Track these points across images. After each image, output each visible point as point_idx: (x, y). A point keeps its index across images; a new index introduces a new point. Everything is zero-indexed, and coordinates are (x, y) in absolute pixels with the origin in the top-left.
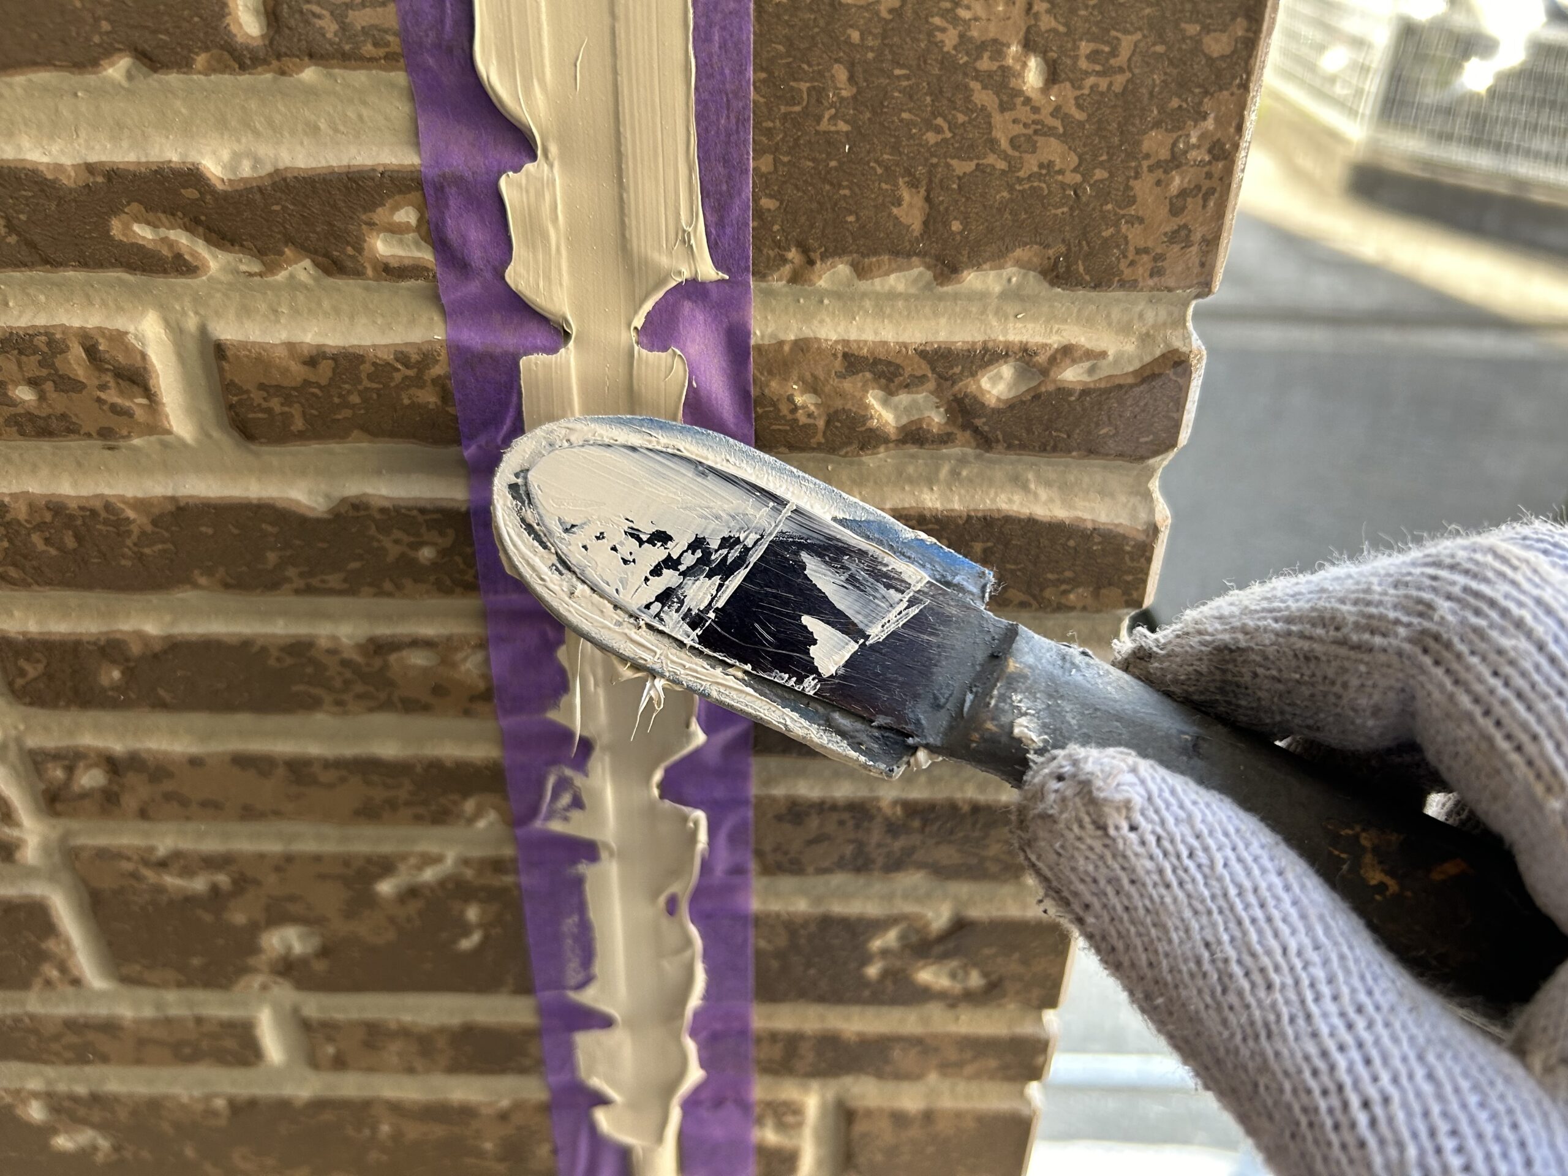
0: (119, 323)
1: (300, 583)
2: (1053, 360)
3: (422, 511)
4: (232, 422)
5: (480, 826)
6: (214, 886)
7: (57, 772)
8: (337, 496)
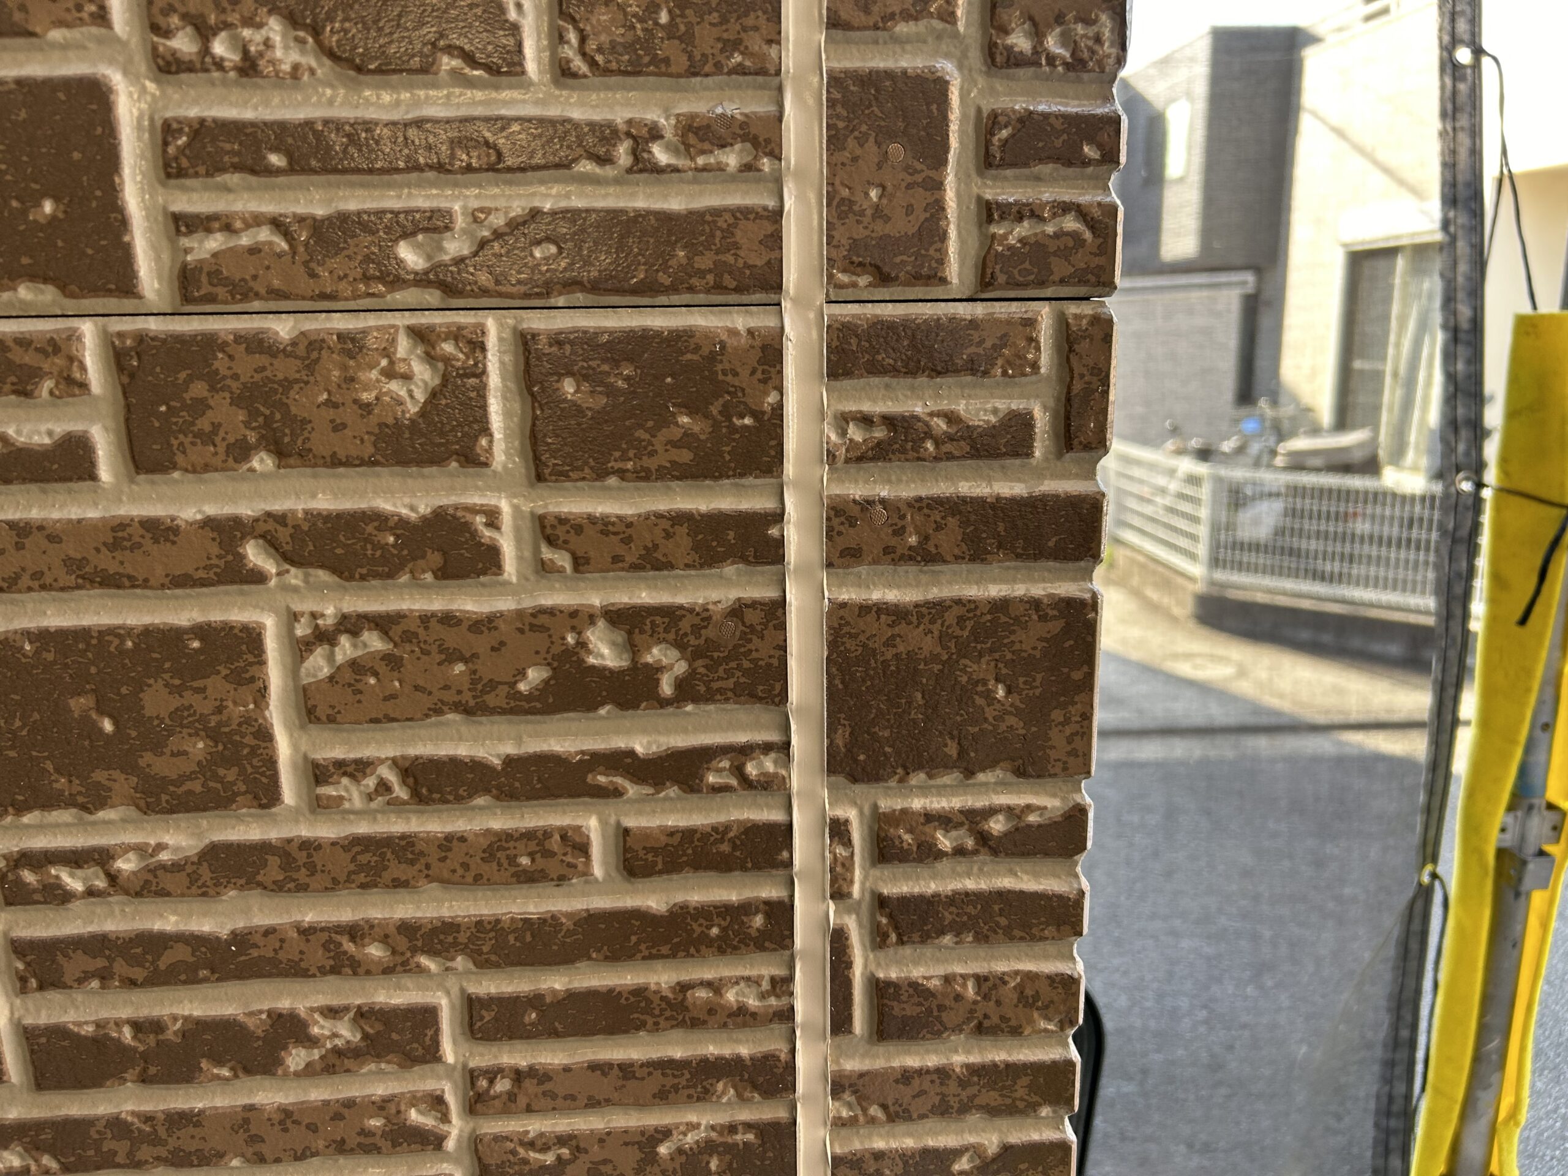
0: (579, 822)
1: (646, 953)
2: (1022, 811)
3: (715, 907)
4: (625, 868)
5: (724, 1100)
6: (559, 1158)
7: (483, 1083)
8: (672, 903)
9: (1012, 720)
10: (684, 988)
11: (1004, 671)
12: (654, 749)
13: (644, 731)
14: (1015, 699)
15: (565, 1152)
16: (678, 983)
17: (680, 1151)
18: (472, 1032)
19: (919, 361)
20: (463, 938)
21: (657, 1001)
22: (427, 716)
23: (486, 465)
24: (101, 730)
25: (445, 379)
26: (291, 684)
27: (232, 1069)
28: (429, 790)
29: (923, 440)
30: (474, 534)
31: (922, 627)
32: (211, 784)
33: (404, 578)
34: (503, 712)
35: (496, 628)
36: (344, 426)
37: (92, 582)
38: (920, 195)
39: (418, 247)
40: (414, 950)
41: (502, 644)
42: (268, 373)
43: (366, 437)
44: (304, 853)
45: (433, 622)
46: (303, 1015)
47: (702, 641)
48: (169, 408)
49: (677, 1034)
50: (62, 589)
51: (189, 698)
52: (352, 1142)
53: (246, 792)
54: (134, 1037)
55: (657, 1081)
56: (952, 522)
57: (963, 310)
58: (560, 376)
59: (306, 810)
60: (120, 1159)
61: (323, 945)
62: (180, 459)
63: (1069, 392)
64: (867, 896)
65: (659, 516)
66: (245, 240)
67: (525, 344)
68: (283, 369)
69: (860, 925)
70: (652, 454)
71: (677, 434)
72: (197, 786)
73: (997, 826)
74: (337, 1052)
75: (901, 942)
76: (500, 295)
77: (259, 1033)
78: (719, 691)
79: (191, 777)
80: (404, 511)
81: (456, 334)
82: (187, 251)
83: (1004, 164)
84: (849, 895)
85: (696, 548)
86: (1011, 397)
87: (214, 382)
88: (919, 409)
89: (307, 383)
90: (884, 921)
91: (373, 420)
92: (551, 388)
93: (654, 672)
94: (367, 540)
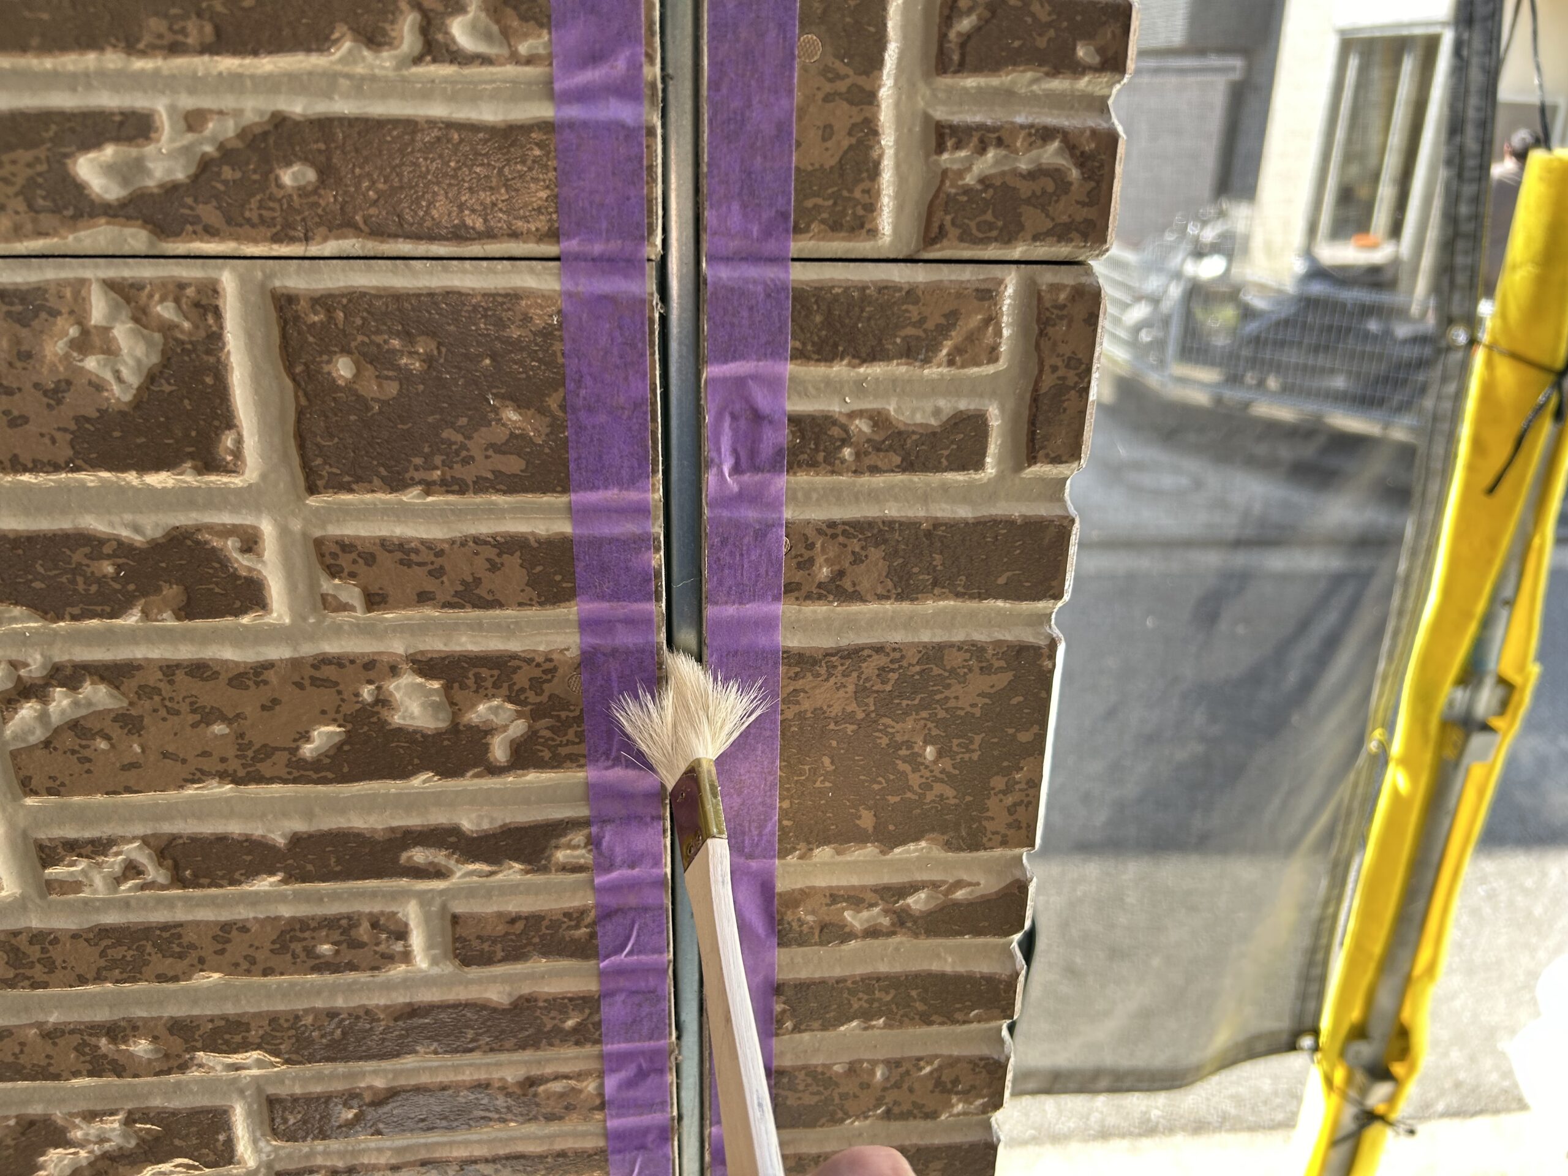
0: (394, 908)
2: (951, 888)
3: (570, 999)
4: (455, 955)
8: (516, 994)
9: (941, 789)
10: (533, 1083)
12: (486, 825)
13: (473, 801)
14: (946, 764)
16: (528, 1078)
18: (274, 1133)
19: (835, 345)
20: (254, 1035)
21: (501, 1097)
22: (182, 788)
23: (235, 474)
25: (166, 357)
28: (194, 873)
29: (839, 448)
30: (225, 563)
31: (833, 680)
33: (135, 620)
34: (284, 780)
35: (266, 682)
36: (24, 420)
38: (844, 115)
39: (108, 166)
40: (190, 1047)
41: (275, 702)
43: (58, 435)
44: (38, 947)
45: (180, 675)
46: (59, 1120)
47: (544, 698)
56: (875, 554)
57: (898, 274)
58: (333, 354)
59: (33, 896)
61: (76, 1049)
63: (1035, 390)
65: (477, 540)
67: (280, 309)
70: (467, 461)
71: (500, 435)
73: (917, 902)
74: (109, 1157)
75: (798, 1029)
76: (237, 239)
77: (9, 1141)
78: (570, 756)
80: (125, 533)
81: (177, 293)
83: (964, 68)
85: (532, 583)
86: (959, 395)
88: (834, 409)
90: (779, 1006)
91: (65, 412)
92: (319, 372)
93: (482, 734)
94: (78, 570)
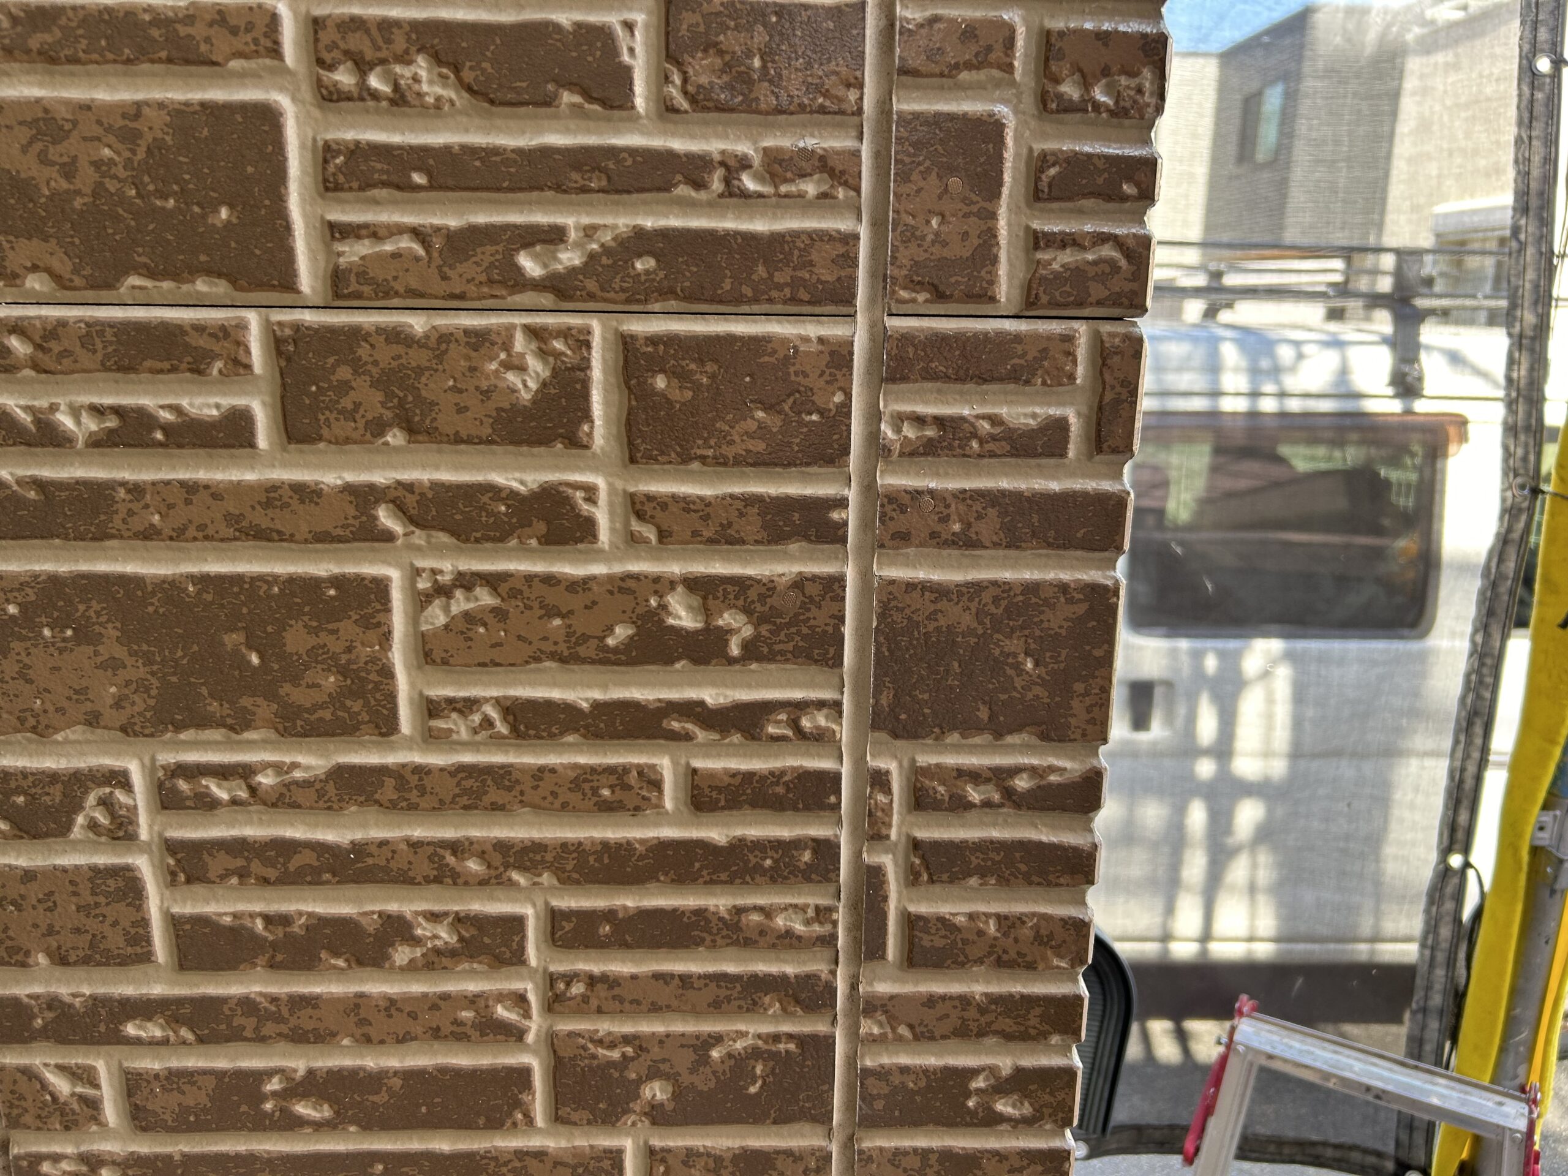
0: (654, 761)
1: (708, 878)
2: (1045, 771)
3: (769, 842)
4: (692, 803)
5: (770, 1012)
6: (624, 1055)
7: (562, 986)
8: (732, 836)
9: (1038, 690)
10: (739, 911)
11: (1033, 646)
12: (722, 701)
13: (714, 684)
14: (1041, 671)
15: (629, 1050)
16: (734, 907)
17: (730, 1055)
18: (553, 940)
19: (968, 369)
20: (549, 857)
21: (714, 921)
22: (527, 662)
23: (587, 447)
24: (249, 662)
25: (555, 372)
26: (411, 630)
27: (347, 960)
28: (526, 727)
29: (969, 439)
30: (573, 507)
31: (961, 604)
32: (340, 713)
33: (513, 542)
34: (593, 662)
35: (589, 589)
36: (466, 409)
37: (247, 535)
38: (974, 225)
39: (536, 257)
40: (507, 866)
41: (594, 603)
42: (403, 361)
43: (485, 419)
44: (416, 777)
45: (536, 582)
46: (409, 916)
47: (767, 608)
48: (318, 387)
49: (731, 951)
50: (222, 540)
51: (324, 638)
52: (447, 1028)
53: (369, 722)
54: (266, 928)
55: (712, 990)
56: (992, 512)
57: (1009, 325)
58: (655, 373)
59: (419, 740)
60: (248, 1033)
61: (429, 858)
62: (325, 432)
63: (1101, 402)
64: (903, 839)
65: (732, 496)
66: (388, 247)
67: (625, 343)
68: (418, 357)
69: (896, 864)
70: (731, 443)
71: (752, 426)
72: (327, 715)
73: (1022, 783)
74: (437, 951)
75: (931, 881)
76: (605, 300)
77: (371, 930)
78: (782, 653)
79: (322, 706)
80: (515, 485)
81: (565, 333)
82: (339, 254)
83: (1051, 199)
84: (888, 837)
85: (765, 526)
86: (1049, 405)
87: (358, 366)
88: (966, 412)
89: (436, 370)
90: (917, 861)
91: (491, 405)
92: (645, 382)
93: (724, 634)
94: (482, 508)
